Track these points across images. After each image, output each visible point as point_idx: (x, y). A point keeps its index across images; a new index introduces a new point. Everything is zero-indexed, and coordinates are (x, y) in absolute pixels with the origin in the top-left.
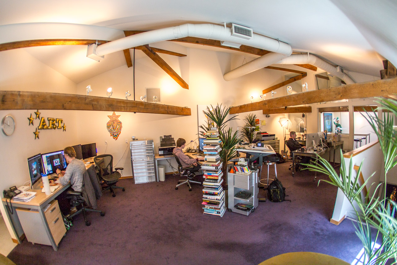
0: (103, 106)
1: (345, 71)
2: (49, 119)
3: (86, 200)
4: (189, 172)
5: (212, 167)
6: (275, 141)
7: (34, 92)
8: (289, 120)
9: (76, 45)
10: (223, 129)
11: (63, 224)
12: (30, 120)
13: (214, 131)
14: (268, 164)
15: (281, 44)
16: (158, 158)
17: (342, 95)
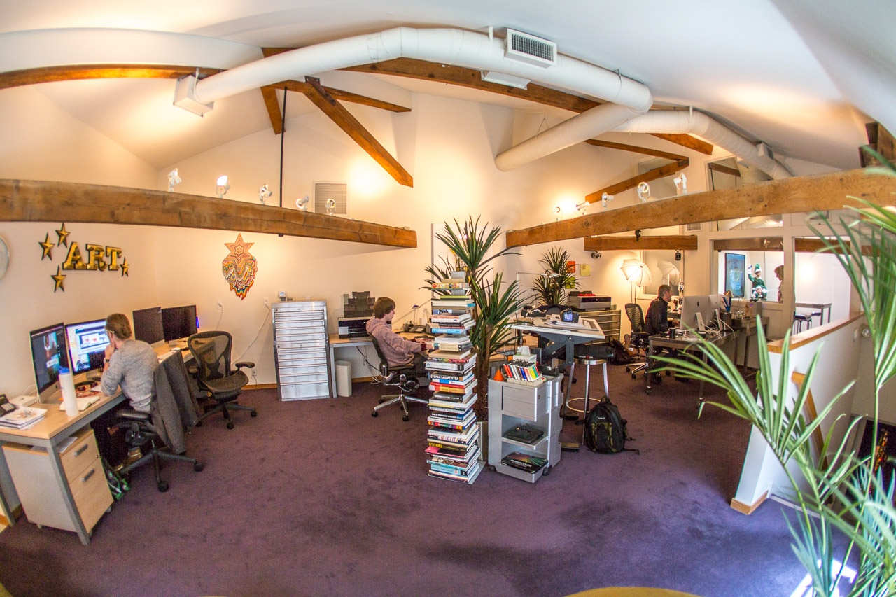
0: (205, 218)
1: (776, 156)
2: (89, 247)
3: (160, 432)
4: (403, 377)
5: (450, 365)
6: (612, 313)
7: (49, 182)
8: (645, 267)
9: (150, 78)
10: (482, 278)
11: (106, 484)
12: (44, 248)
13: (458, 280)
14: (587, 362)
15: (625, 81)
16: (337, 343)
17: (766, 203)
